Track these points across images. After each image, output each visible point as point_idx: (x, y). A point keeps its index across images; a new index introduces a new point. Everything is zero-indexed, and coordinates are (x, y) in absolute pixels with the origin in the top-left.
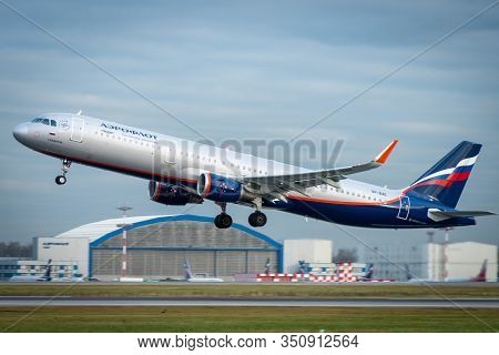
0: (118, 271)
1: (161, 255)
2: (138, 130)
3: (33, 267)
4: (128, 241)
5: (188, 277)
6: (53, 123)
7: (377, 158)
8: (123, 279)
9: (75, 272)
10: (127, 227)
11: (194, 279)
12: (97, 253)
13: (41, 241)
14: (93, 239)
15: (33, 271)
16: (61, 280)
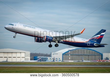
0: (68, 60)
1: (77, 56)
2: (31, 27)
3: (51, 59)
4: (70, 53)
5: (83, 61)
6: (13, 25)
7: (81, 32)
8: (69, 61)
9: (59, 60)
10: (70, 50)
11: (84, 61)
12: (64, 56)
13: (52, 53)
14: (63, 53)
15: (51, 60)
16: (56, 61)
